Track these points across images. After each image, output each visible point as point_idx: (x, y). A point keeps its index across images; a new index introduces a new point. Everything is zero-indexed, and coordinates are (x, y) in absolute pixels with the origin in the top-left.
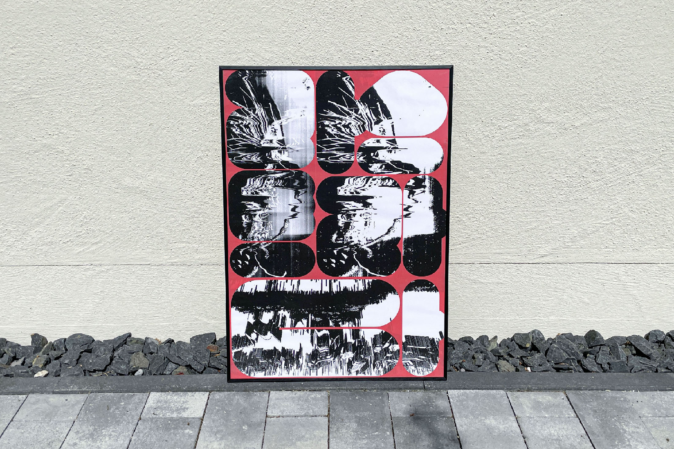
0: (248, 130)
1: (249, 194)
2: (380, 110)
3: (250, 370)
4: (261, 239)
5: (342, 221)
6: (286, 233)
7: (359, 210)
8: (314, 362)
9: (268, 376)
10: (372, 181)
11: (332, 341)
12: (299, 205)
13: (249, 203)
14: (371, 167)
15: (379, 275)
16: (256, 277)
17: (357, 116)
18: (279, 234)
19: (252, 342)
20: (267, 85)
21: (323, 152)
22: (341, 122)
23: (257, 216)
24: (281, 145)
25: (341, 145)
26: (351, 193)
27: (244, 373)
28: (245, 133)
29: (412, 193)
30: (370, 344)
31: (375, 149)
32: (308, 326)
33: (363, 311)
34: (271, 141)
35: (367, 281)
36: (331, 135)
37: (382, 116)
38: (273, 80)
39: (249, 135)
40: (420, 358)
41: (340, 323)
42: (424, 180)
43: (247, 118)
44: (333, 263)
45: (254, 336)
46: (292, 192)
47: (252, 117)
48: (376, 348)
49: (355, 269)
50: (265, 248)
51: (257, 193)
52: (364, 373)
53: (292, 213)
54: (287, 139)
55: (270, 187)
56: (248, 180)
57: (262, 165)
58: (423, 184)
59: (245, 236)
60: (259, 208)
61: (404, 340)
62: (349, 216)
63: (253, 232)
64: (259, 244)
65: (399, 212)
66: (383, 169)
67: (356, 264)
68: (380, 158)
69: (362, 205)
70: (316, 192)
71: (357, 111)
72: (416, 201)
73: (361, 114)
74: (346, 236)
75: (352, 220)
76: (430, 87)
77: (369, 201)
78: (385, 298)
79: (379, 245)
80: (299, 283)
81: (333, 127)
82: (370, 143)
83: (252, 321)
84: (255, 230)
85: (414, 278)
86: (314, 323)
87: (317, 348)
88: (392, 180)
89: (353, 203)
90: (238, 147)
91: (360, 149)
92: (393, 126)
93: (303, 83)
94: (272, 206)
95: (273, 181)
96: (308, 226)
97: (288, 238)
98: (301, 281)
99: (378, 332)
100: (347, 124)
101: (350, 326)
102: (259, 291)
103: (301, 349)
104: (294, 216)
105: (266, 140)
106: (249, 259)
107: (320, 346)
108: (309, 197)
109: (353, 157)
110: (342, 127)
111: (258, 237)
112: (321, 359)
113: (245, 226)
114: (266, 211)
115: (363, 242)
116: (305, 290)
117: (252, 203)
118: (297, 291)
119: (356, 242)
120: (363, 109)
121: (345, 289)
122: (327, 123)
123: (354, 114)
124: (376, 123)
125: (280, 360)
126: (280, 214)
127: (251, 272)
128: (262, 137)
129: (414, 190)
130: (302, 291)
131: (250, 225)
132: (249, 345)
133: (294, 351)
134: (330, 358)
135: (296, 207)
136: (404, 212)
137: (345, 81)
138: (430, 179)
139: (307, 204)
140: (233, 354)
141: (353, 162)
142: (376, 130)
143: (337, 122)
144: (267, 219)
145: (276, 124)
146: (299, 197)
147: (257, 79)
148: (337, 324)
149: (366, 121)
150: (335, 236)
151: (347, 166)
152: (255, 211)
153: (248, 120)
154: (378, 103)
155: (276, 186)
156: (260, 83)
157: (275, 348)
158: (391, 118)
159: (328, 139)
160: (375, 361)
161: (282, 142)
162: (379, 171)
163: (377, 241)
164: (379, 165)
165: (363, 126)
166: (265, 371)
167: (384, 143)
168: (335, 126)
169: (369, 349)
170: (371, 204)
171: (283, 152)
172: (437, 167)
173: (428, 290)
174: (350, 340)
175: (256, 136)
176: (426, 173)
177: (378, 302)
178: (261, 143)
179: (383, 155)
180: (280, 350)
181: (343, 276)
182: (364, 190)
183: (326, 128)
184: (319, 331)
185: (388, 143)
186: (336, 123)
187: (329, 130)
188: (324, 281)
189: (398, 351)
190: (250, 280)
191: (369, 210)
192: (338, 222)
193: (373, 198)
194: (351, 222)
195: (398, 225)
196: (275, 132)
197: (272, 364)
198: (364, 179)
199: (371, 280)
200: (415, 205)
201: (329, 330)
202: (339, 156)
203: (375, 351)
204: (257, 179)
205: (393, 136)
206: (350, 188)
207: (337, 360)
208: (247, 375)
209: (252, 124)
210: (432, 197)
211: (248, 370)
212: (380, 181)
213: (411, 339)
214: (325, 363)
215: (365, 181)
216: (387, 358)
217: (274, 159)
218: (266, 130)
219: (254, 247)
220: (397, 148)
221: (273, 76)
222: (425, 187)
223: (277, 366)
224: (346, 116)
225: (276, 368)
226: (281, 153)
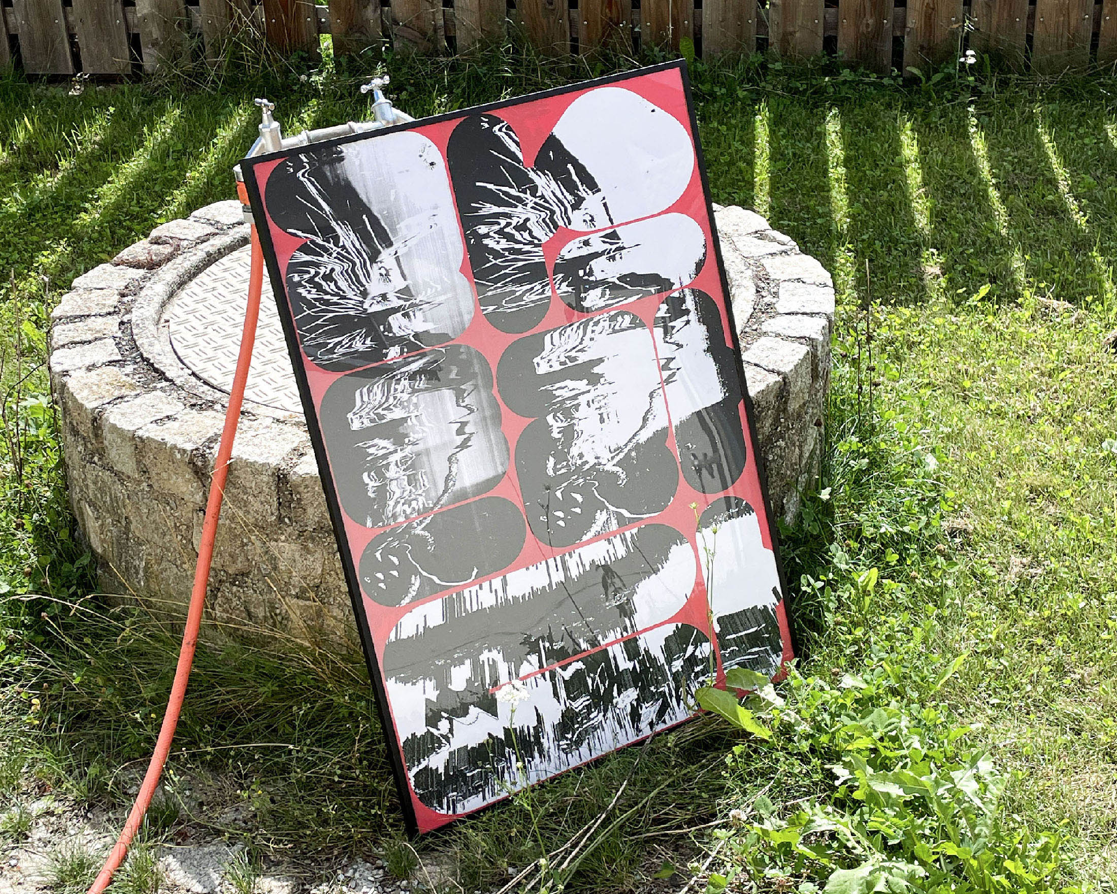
0: (332, 285)
1: (367, 424)
2: (575, 177)
3: (453, 801)
4: (411, 513)
5: (556, 425)
6: (458, 486)
7: (583, 393)
8: (569, 736)
9: (490, 800)
10: (595, 328)
11: (593, 680)
12: (470, 418)
13: (371, 443)
14: (584, 299)
15: (648, 515)
16: (420, 598)
17: (537, 200)
18: (445, 492)
19: (444, 741)
20: (351, 178)
21: (490, 293)
22: (509, 220)
23: (392, 467)
24: (405, 300)
25: (520, 269)
26: (561, 364)
27: (443, 812)
28: (327, 293)
29: (667, 331)
30: (662, 660)
31: (583, 261)
32: (541, 666)
33: (635, 598)
34: (384, 297)
35: (628, 535)
36: (497, 254)
37: (582, 190)
38: (361, 165)
39: (337, 294)
40: (752, 654)
41: (600, 638)
42: (682, 300)
43: (326, 259)
44: (559, 518)
45: (444, 725)
46: (448, 394)
47: (335, 255)
48: (674, 663)
49: (601, 517)
50: (423, 529)
51: (382, 417)
53: (459, 440)
54: (415, 285)
55: (405, 396)
56: (358, 393)
57: (377, 353)
58: (684, 308)
59: (377, 517)
60: (392, 448)
61: (717, 629)
63: (391, 503)
64: (410, 527)
65: (654, 377)
66: (607, 297)
67: (603, 508)
68: (598, 276)
69: (585, 381)
70: (495, 381)
71: (534, 190)
72: (678, 345)
73: (542, 197)
74: (571, 454)
75: (574, 418)
76: (653, 111)
77: (596, 370)
78: (667, 559)
79: (633, 454)
80: (505, 583)
81: (496, 236)
82: (572, 250)
83: (433, 695)
84: (395, 498)
85: (707, 501)
86: (552, 657)
87: (568, 705)
88: (628, 313)
89: (569, 383)
90: (320, 326)
91: (557, 269)
92: (605, 205)
93: (421, 156)
94: (416, 436)
95: (406, 383)
96: (497, 456)
97: (462, 495)
98: (508, 576)
99: (670, 629)
100: (521, 221)
101: (619, 636)
102: (431, 627)
103: (539, 718)
104: (464, 445)
105: (373, 298)
106: (397, 563)
107: (574, 699)
108: (484, 394)
109: (547, 288)
110: (514, 232)
111: (404, 511)
112: (582, 724)
113: (372, 495)
114: (409, 449)
115: (605, 456)
116: (519, 594)
117: (376, 441)
118: (506, 600)
119: (592, 461)
120: (546, 184)
121: (593, 564)
122: (483, 230)
123: (531, 198)
124: (576, 206)
125: (505, 757)
126: (436, 448)
127: (407, 593)
128: (364, 294)
129: (671, 324)
130: (514, 598)
131: (382, 491)
132: (439, 748)
133: (528, 727)
134: (597, 717)
135: (464, 424)
136: (663, 372)
137: (499, 134)
138: (693, 293)
139: (483, 410)
140: (412, 780)
141: (549, 298)
142: (577, 220)
143: (503, 222)
144: (413, 466)
145: (386, 256)
146: (467, 401)
147: (327, 170)
148: (593, 642)
149: (556, 208)
150: (551, 462)
151: (541, 308)
152: (385, 457)
153: (329, 263)
154: (569, 166)
155: (414, 391)
156: (337, 176)
158: (599, 190)
159: (494, 262)
160: (677, 691)
161: (405, 293)
162: (602, 303)
163: (629, 447)
164: (598, 291)
165: (552, 219)
166: (484, 791)
167: (597, 245)
168: (500, 232)
169: (660, 669)
170: (602, 376)
171: (411, 314)
172: (699, 266)
173: (736, 516)
174: (625, 664)
175: (350, 294)
176: (684, 285)
177: (656, 571)
178: (366, 306)
179: (602, 269)
180: (502, 736)
181: (585, 538)
182: (582, 350)
183: (486, 241)
184: (564, 668)
185: (604, 242)
186: (502, 226)
187: (491, 244)
188: (551, 562)
189: (713, 653)
190: (409, 609)
191: (601, 389)
192: (551, 431)
193: (603, 361)
194: (574, 424)
195: (658, 401)
196: (387, 275)
197: (493, 771)
198: (578, 328)
199: (635, 531)
200: (678, 354)
201: (581, 660)
202: (521, 292)
203: (674, 670)
204: (375, 386)
205: (610, 225)
206: (557, 354)
207: (609, 714)
208: (451, 812)
209: (338, 269)
210: (704, 328)
211: (448, 802)
212: (607, 323)
213: (728, 622)
214: (590, 730)
215: (581, 331)
216: (697, 675)
217: (399, 333)
218: (368, 275)
219: (399, 537)
220: (623, 248)
221: (357, 156)
222: (687, 312)
223: (503, 772)
224: (516, 207)
225: (503, 776)
226: (409, 317)
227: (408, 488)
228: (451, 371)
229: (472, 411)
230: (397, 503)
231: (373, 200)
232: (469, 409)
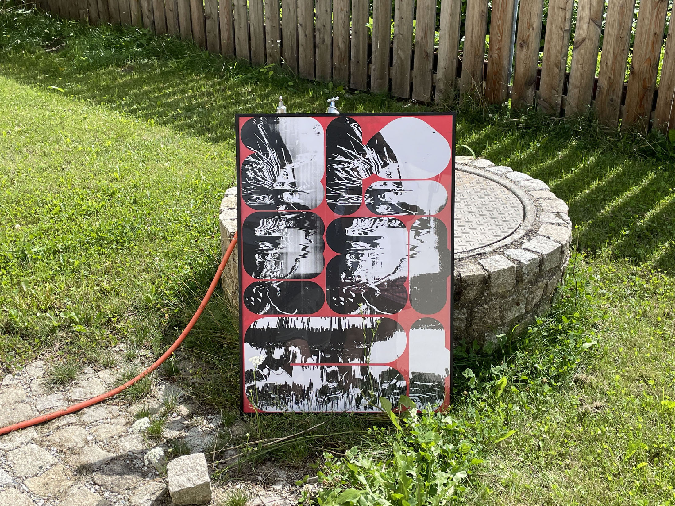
0: (261, 173)
1: (263, 234)
2: (386, 153)
3: (262, 404)
4: (273, 277)
5: (350, 259)
6: (297, 272)
7: (367, 250)
8: (324, 397)
9: (279, 411)
10: (379, 222)
11: (342, 377)
12: (310, 245)
13: (262, 243)
14: (378, 208)
15: (386, 313)
16: (268, 314)
17: (365, 160)
18: (290, 273)
19: (264, 377)
20: (280, 131)
21: (332, 194)
22: (349, 165)
23: (270, 256)
24: (292, 188)
25: (349, 188)
26: (359, 234)
27: (256, 407)
28: (258, 176)
29: (418, 234)
30: (378, 380)
31: (381, 191)
32: (317, 362)
33: (371, 348)
34: (283, 184)
35: (374, 319)
36: (340, 179)
37: (389, 160)
38: (286, 127)
39: (263, 178)
40: (427, 395)
41: (349, 360)
42: (429, 221)
43: (261, 162)
44: (342, 301)
45: (266, 371)
46: (302, 233)
47: (265, 161)
48: (384, 384)
49: (362, 307)
50: (277, 286)
51: (270, 233)
52: (372, 409)
53: (303, 253)
54: (299, 182)
55: (282, 228)
56: (261, 221)
57: (274, 207)
58: (428, 225)
59: (258, 274)
60: (272, 247)
61: (411, 377)
62: (357, 257)
63: (265, 270)
64: (271, 283)
65: (405, 252)
66: (389, 210)
67: (364, 302)
68: (387, 199)
69: (370, 245)
70: (325, 232)
71: (364, 155)
72: (421, 241)
73: (368, 159)
74: (354, 275)
75: (360, 259)
76: (434, 133)
77: (376, 241)
78: (392, 336)
79: (386, 284)
80: (309, 320)
81: (341, 171)
82: (376, 185)
83: (264, 358)
84: (267, 268)
85: (419, 317)
86: (324, 360)
87: (326, 384)
88: (399, 220)
89: (361, 243)
90: (252, 189)
91: (368, 192)
92: (398, 170)
93: (314, 129)
94: (283, 246)
95: (284, 222)
96: (318, 265)
97: (298, 277)
98: (311, 318)
99: (386, 368)
100: (355, 167)
101: (359, 362)
102: (270, 328)
103: (311, 384)
104: (304, 256)
105: (278, 183)
106: (261, 296)
107: (330, 382)
108: (318, 237)
109: (360, 199)
110: (350, 171)
111: (270, 276)
112: (331, 395)
113: (258, 265)
114: (278, 250)
115: (371, 280)
116: (315, 327)
117: (265, 243)
118: (308, 328)
119: (364, 281)
120: (371, 154)
121: (353, 326)
122: (335, 166)
123: (362, 158)
124: (384, 166)
125: (291, 395)
126: (291, 253)
127: (263, 310)
128: (275, 180)
129: (420, 231)
130: (312, 328)
131: (262, 265)
132: (262, 380)
133: (304, 386)
134: (339, 394)
135: (306, 247)
136: (410, 252)
137: (353, 126)
138: (435, 219)
139: (317, 244)
140: (246, 389)
141: (360, 203)
142: (383, 173)
143: (346, 165)
144: (279, 258)
145: (288, 167)
146: (310, 238)
147: (270, 126)
148: (345, 361)
149: (373, 165)
150: (343, 276)
151: (355, 207)
152: (267, 250)
153: (262, 164)
154: (385, 148)
155: (287, 227)
156: (274, 129)
157: (286, 383)
158: (397, 162)
159: (338, 181)
161: (293, 184)
162: (386, 212)
163: (384, 280)
164: (386, 207)
165: (370, 169)
166: (277, 406)
167: (390, 185)
168: (344, 169)
169: (376, 384)
170: (378, 244)
171: (294, 194)
172: (441, 208)
173: (433, 328)
174: (358, 375)
175: (269, 179)
176: (431, 214)
177: (385, 340)
178: (274, 186)
179: (389, 197)
180: (291, 385)
181: (352, 313)
182: (371, 231)
183: (335, 171)
184: (328, 367)
185: (394, 186)
186: (345, 167)
187: (338, 173)
188: (333, 318)
189: (405, 387)
190: (262, 317)
191: (377, 250)
192: (347, 262)
193: (380, 238)
194: (359, 262)
195: (405, 263)
196: (287, 175)
197: (284, 399)
198: (372, 220)
199: (378, 318)
200: (420, 245)
201: (338, 367)
202: (347, 198)
203: (383, 387)
204: (270, 220)
205: (399, 178)
206: (358, 228)
207: (345, 395)
208: (260, 409)
209: (265, 167)
210: (436, 237)
211: (260, 404)
212: (387, 222)
213: (417, 376)
214: (334, 399)
215: (372, 222)
216: (395, 394)
217: (286, 201)
218: (278, 173)
219: (265, 285)
220: (403, 190)
221: (285, 123)
222: (430, 227)
223: (288, 401)
224: (354, 160)
225: (287, 403)
226: (292, 195)
227: (274, 266)
228: (306, 223)
229: (311, 242)
230: (268, 271)
231: (288, 143)
232: (310, 241)
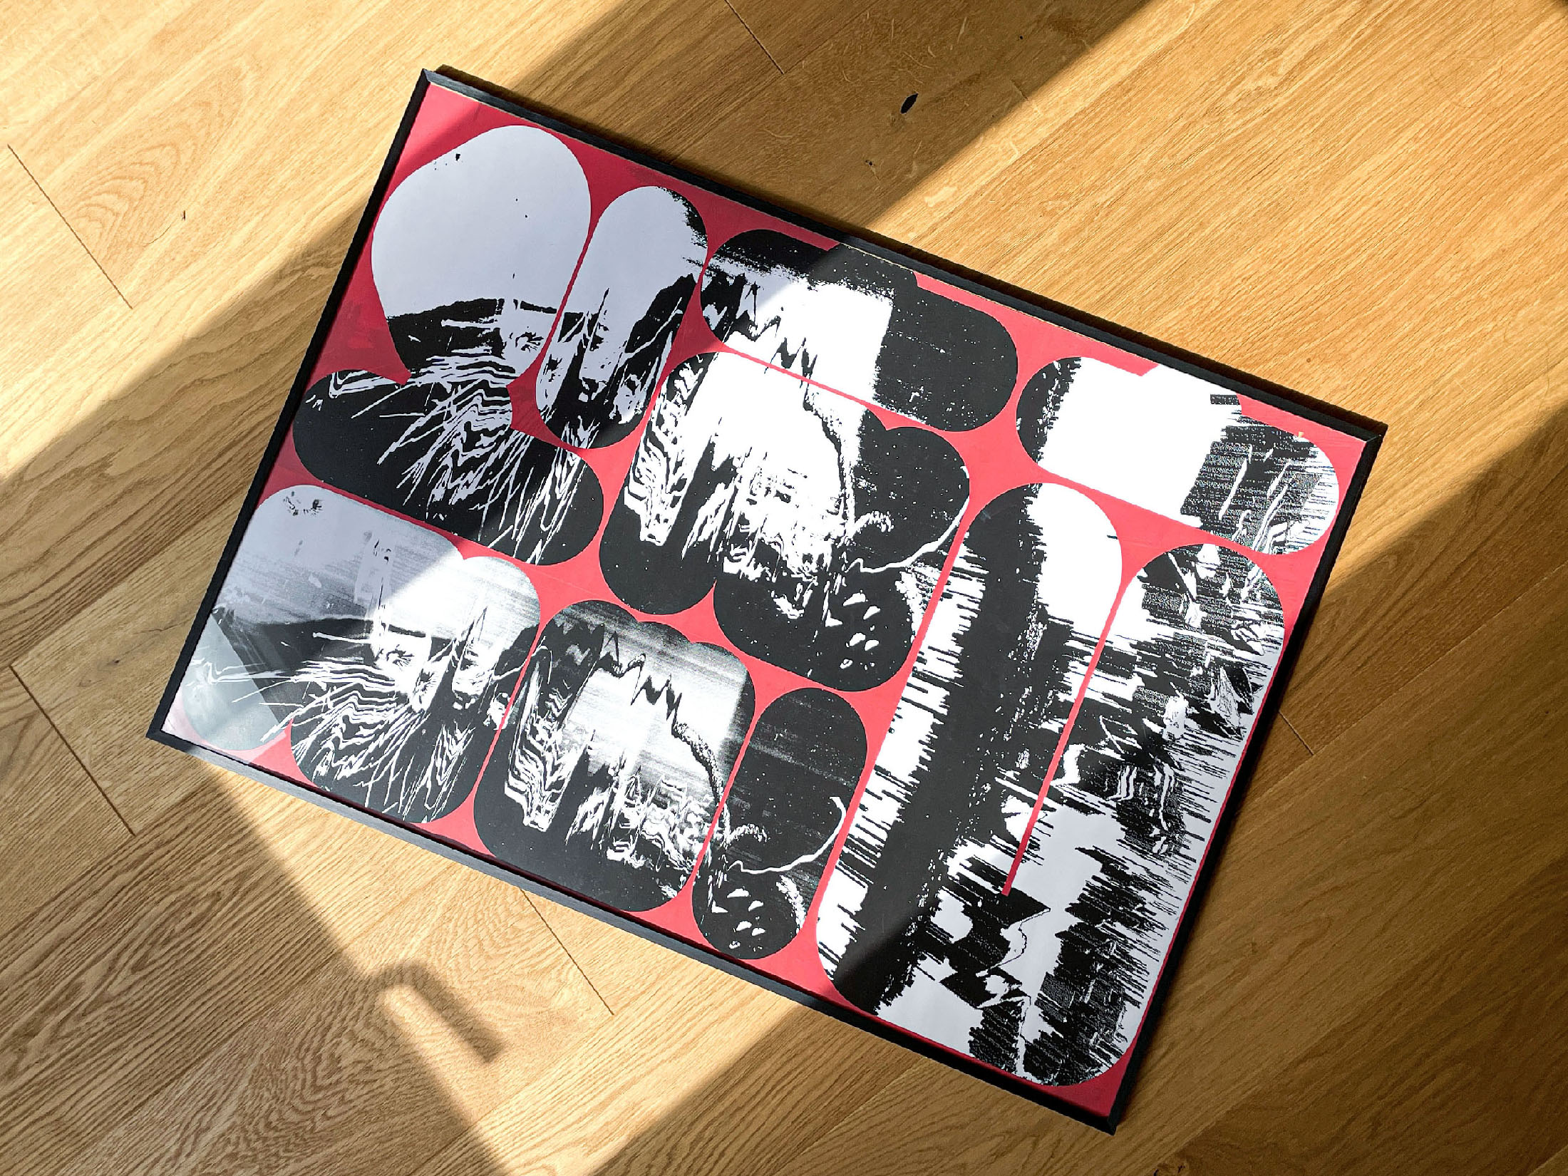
0: (363, 731)
1: (553, 807)
2: (463, 325)
3: (1102, 1044)
4: (701, 830)
5: (743, 565)
6: (716, 747)
7: (732, 501)
8: (1156, 831)
9: (1145, 998)
10: (664, 428)
11: (1110, 745)
12: (647, 672)
13: (578, 820)
14: (618, 417)
15: (958, 518)
16: (811, 897)
17: (454, 396)
18: (709, 769)
19: (1014, 999)
20: (259, 621)
21: (519, 538)
22: (451, 452)
23: (628, 813)
24: (447, 653)
25: (520, 477)
26: (673, 504)
27: (1104, 1069)
28: (366, 746)
29: (744, 324)
30: (1166, 632)
31: (572, 383)
32: (1031, 803)
33: (1050, 611)
34: (425, 677)
35: (960, 563)
36: (479, 496)
37: (486, 326)
38: (254, 597)
39: (378, 733)
40: (1277, 492)
41: (1062, 697)
42: (721, 275)
43: (327, 718)
44: (863, 643)
45: (995, 985)
46: (599, 680)
47: (330, 704)
48: (1187, 618)
49: (907, 586)
50: (732, 830)
51: (558, 784)
52: (1256, 687)
53: (662, 705)
54: (439, 628)
55: (557, 736)
56: (508, 792)
57: (483, 734)
58: (731, 282)
59: (672, 876)
60: (605, 797)
61: (1195, 522)
62: (742, 539)
63: (669, 846)
64: (715, 844)
65: (789, 387)
66: (638, 382)
67: (896, 575)
68: (603, 377)
69: (721, 486)
70: (627, 607)
71: (440, 392)
72: (773, 323)
73: (455, 385)
74: (795, 570)
75: (754, 534)
76: (458, 156)
77: (717, 463)
78: (1037, 530)
79: (863, 483)
80: (882, 772)
81: (458, 481)
82: (547, 391)
83: (945, 969)
84: (665, 836)
85: (1009, 420)
86: (1031, 779)
87: (1114, 804)
88: (682, 367)
89: (705, 511)
90: (397, 783)
91: (556, 426)
92: (525, 306)
93: (296, 513)
94: (616, 756)
95: (543, 722)
96: (721, 672)
97: (732, 749)
98: (880, 762)
99: (1136, 591)
100: (464, 435)
101: (1083, 669)
102: (859, 908)
103: (1095, 854)
104: (673, 703)
105: (415, 692)
106: (746, 894)
107: (1113, 790)
108: (633, 634)
109: (569, 458)
110: (470, 454)
111: (692, 838)
112: (1156, 804)
113: (641, 863)
114: (624, 778)
115: (834, 526)
116: (914, 764)
117: (582, 810)
118: (907, 787)
119: (826, 549)
120: (444, 371)
121: (958, 639)
122: (438, 493)
123: (446, 403)
124: (498, 348)
125: (1107, 936)
126: (649, 741)
127: (790, 908)
128: (402, 699)
129: (738, 315)
130: (913, 775)
131: (646, 847)
132: (1019, 1010)
133: (1095, 878)
134: (1163, 777)
135: (648, 686)
136: (792, 369)
137: (339, 392)
138: (723, 254)
139: (651, 649)
140: (1028, 1075)
141: (582, 463)
142: (517, 358)
143: (448, 461)
144: (648, 787)
145: (378, 640)
146: (624, 660)
148: (1061, 710)
149: (481, 377)
150: (783, 604)
151: (587, 484)
152: (608, 814)
153: (334, 718)
154: (444, 323)
155: (560, 719)
157: (1058, 935)
158: (502, 301)
159: (486, 506)
160: (1229, 640)
161: (439, 646)
162: (641, 395)
163: (849, 485)
164: (623, 390)
165: (490, 392)
166: (1126, 997)
167: (564, 352)
168: (457, 472)
169: (1177, 641)
170: (729, 461)
171: (468, 657)
172: (695, 222)
173: (1064, 389)
174: (1127, 688)
175: (390, 717)
176: (702, 260)
177: (1041, 556)
178: (417, 708)
179: (598, 368)
180: (1075, 921)
181: (915, 627)
182: (679, 464)
183: (453, 501)
184: (1060, 773)
185: (569, 339)
186: (451, 466)
187: (462, 494)
188: (908, 693)
189: (1223, 551)
190: (812, 920)
191: (745, 471)
192: (746, 577)
193: (714, 444)
194: (761, 540)
195: (823, 402)
196: (401, 654)
197: (1110, 964)
198: (648, 450)
199: (963, 550)
200: (784, 331)
201: (1069, 743)
202: (548, 498)
203: (1196, 623)
204: (517, 764)
205: (555, 315)
206: (656, 500)
207: (1176, 757)
208: (1114, 1060)
209: (350, 712)
210: (779, 272)
211: (1099, 1052)
212: (671, 405)
213: (1201, 500)
214: (1175, 798)
215: (654, 449)
216: (1233, 595)
217: (477, 690)
218: (385, 680)
219: (717, 864)
220: (595, 317)
221: (240, 594)
222: (741, 280)
223: (1125, 955)
224: (442, 429)
225: (1130, 958)
226: (470, 663)
227: (667, 812)
228: (572, 657)
229: (640, 664)
230: (673, 839)
231: (301, 609)
232: (635, 665)
